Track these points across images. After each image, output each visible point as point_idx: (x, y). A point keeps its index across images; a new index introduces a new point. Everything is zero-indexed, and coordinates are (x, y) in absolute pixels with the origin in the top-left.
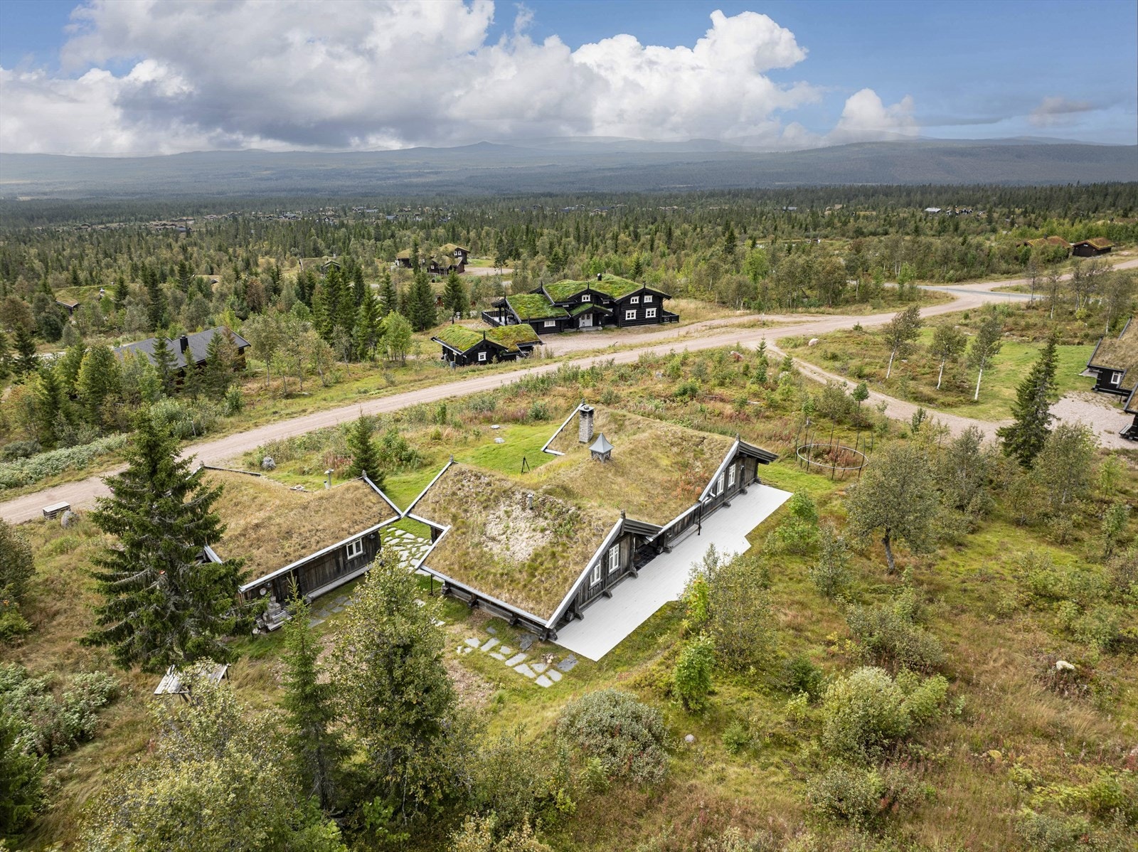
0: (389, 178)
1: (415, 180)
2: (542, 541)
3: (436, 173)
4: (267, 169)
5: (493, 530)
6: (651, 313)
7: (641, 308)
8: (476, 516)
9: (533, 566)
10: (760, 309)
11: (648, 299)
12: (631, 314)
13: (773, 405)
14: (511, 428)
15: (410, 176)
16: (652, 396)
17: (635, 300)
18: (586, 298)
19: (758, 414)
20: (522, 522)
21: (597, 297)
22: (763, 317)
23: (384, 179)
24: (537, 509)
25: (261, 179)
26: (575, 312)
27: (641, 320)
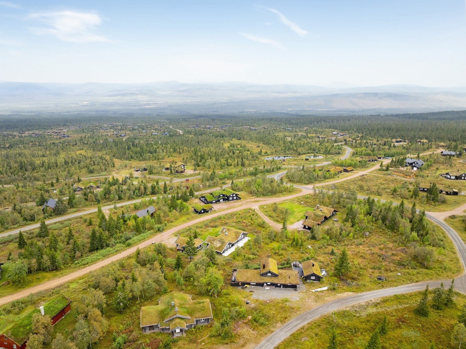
0: (136, 106)
1: (147, 107)
2: (220, 244)
3: (155, 104)
4: (86, 101)
5: (215, 244)
6: (235, 198)
7: (233, 197)
8: (213, 242)
9: (219, 247)
10: (258, 197)
11: (234, 195)
12: (231, 198)
13: (252, 224)
14: (212, 228)
15: (145, 105)
16: (234, 222)
17: (232, 196)
18: (221, 196)
19: (249, 225)
20: (218, 242)
21: (224, 195)
22: (258, 199)
23: (134, 106)
24: (220, 241)
25: (84, 106)
26: (219, 199)
27: (233, 199)
